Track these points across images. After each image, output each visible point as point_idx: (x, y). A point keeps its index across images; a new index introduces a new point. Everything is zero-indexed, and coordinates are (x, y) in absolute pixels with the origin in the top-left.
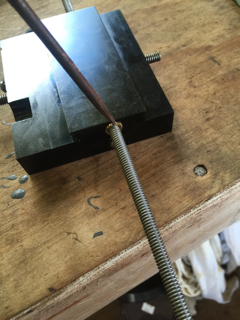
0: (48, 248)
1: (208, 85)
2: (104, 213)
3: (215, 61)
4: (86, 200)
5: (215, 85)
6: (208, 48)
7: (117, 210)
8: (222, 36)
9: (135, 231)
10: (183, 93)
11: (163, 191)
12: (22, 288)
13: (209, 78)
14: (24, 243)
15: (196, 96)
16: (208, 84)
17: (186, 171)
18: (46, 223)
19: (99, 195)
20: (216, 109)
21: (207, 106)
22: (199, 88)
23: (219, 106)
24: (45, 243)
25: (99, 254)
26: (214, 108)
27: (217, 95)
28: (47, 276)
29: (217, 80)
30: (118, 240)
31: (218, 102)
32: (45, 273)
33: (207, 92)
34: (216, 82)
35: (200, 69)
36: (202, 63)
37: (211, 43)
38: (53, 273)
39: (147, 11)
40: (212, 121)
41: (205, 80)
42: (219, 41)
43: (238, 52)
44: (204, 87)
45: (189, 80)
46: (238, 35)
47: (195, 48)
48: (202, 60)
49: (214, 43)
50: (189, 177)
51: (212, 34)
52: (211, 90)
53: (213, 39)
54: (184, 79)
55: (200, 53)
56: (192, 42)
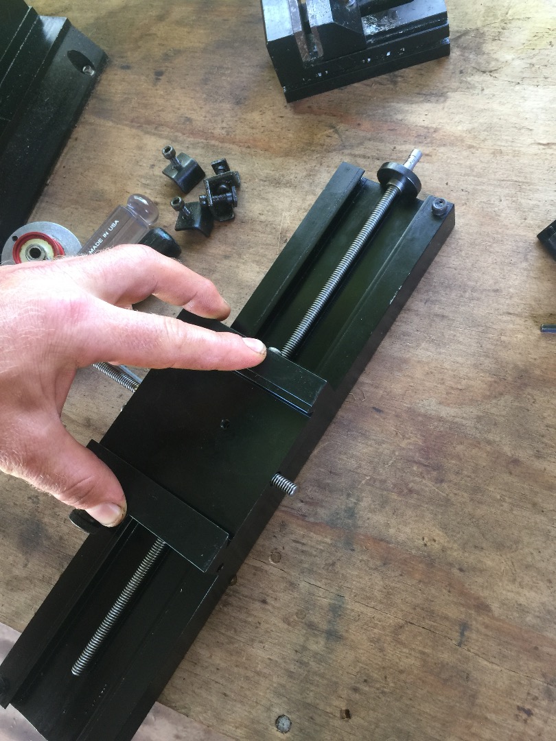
1: (410, 654)
3: (462, 635)
5: (418, 663)
6: (482, 607)
8: (523, 610)
10: (376, 631)
11: (235, 701)
13: (424, 647)
15: (381, 650)
16: (413, 653)
17: (274, 709)
20: (378, 689)
21: (375, 676)
22: (398, 646)
23: (385, 690)
26: (378, 685)
27: (403, 677)
29: (429, 659)
31: (392, 685)
33: (398, 661)
34: (424, 661)
35: (433, 623)
36: (446, 618)
37: (495, 606)
39: (497, 458)
40: (357, 696)
41: (417, 645)
42: (510, 613)
43: (504, 656)
44: (404, 650)
45: (403, 622)
46: (545, 634)
47: (467, 589)
48: (450, 615)
49: (500, 608)
50: (269, 717)
51: (518, 593)
52: (406, 662)
53: (507, 602)
54: (400, 615)
55: (463, 602)
56: (478, 576)
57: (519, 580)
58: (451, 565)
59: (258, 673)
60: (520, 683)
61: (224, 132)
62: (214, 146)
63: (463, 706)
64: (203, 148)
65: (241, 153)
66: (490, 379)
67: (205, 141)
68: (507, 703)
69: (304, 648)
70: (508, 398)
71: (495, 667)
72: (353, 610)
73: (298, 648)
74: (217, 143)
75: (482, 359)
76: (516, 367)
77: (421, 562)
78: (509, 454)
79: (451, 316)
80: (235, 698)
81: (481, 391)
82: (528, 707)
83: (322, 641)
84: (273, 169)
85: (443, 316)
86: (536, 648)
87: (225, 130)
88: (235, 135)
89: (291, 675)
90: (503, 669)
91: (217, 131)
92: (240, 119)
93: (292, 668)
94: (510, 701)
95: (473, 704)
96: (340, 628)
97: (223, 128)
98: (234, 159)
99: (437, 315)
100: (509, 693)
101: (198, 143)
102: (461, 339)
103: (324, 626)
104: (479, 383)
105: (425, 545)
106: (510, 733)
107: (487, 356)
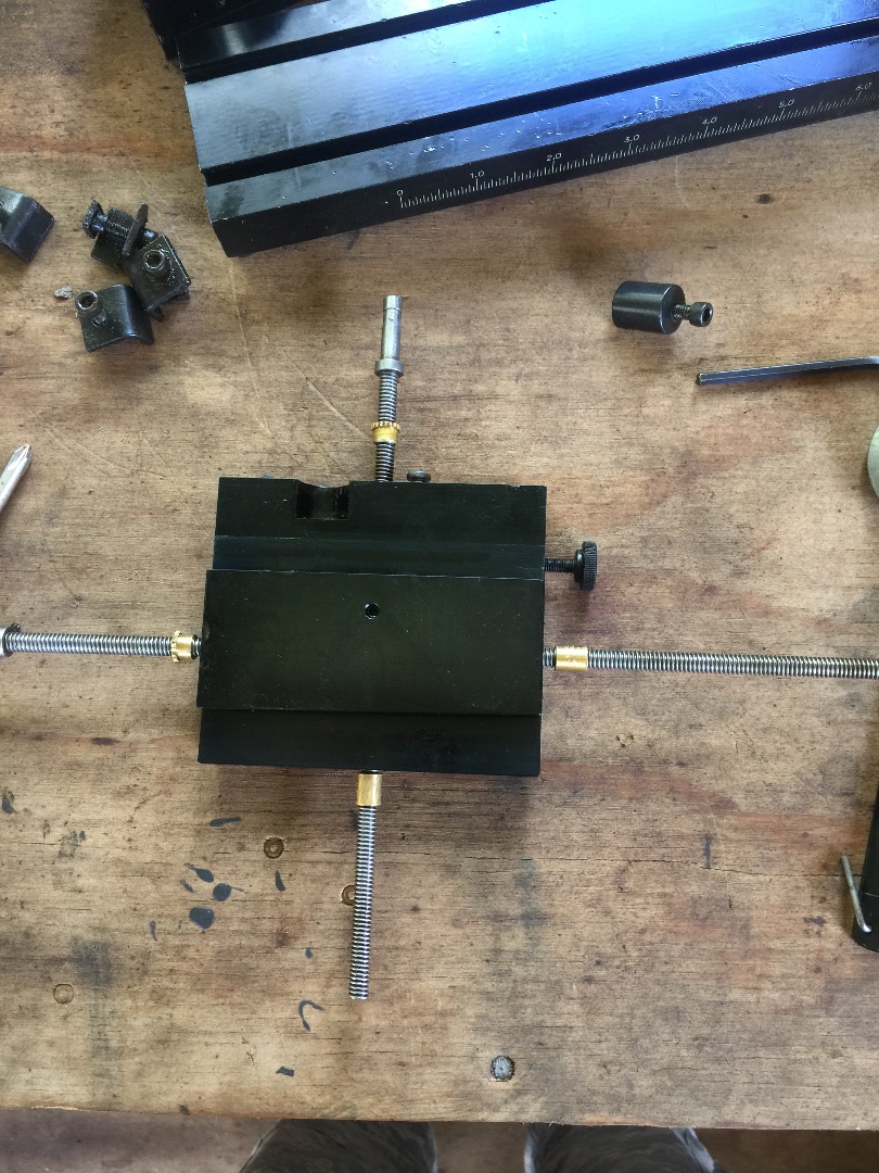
0: (207, 1044)
1: (648, 903)
2: (313, 1042)
3: (707, 852)
4: (298, 1002)
5: (661, 911)
6: (723, 805)
7: (334, 1051)
8: (774, 790)
9: (339, 1103)
10: (591, 889)
11: (421, 1066)
12: (146, 1081)
13: (663, 886)
14: (175, 1012)
15: (607, 913)
16: (650, 900)
17: (481, 1055)
18: (221, 1001)
19: (322, 1006)
20: (618, 967)
21: (609, 950)
22: (628, 898)
23: (629, 964)
24: (205, 1033)
25: (272, 1102)
26: (617, 963)
27: (647, 937)
28: (186, 1087)
29: (674, 901)
30: (308, 1099)
31: (635, 954)
32: (185, 1080)
33: (634, 918)
34: (670, 904)
35: (664, 850)
36: (681, 837)
37: (739, 798)
38: (196, 1088)
39: (686, 591)
40: (593, 988)
41: (652, 887)
42: (760, 801)
43: (770, 860)
44: (638, 901)
45: (624, 863)
46: (811, 811)
47: (696, 787)
48: (685, 831)
49: (746, 798)
50: (478, 1068)
51: (764, 770)
52: (645, 916)
53: (751, 788)
54: (617, 855)
55: (697, 807)
56: (706, 765)
57: (759, 753)
58: (665, 762)
59: (443, 1014)
60: (798, 888)
61: (61, 131)
62: (51, 161)
63: (736, 946)
64: (31, 168)
65: (111, 166)
66: (643, 478)
67: (29, 154)
68: (789, 919)
69: (497, 951)
70: (676, 499)
71: (761, 878)
72: (550, 873)
73: (489, 955)
74: (56, 155)
75: (624, 449)
76: (674, 449)
77: (624, 771)
78: (700, 582)
79: (561, 392)
80: (418, 1063)
81: (636, 498)
82: (816, 914)
83: (520, 932)
84: (182, 190)
85: (550, 396)
86: (805, 835)
87: (63, 127)
88: (87, 134)
89: (489, 996)
90: (773, 877)
91: (48, 132)
92: (85, 101)
93: (488, 986)
94: (794, 916)
95: (748, 938)
96: (540, 903)
97: (57, 124)
98: (102, 182)
99: (540, 397)
100: (789, 906)
101: (18, 160)
102: (585, 426)
103: (515, 910)
104: (630, 489)
105: (623, 746)
106: (804, 957)
107: (631, 445)
